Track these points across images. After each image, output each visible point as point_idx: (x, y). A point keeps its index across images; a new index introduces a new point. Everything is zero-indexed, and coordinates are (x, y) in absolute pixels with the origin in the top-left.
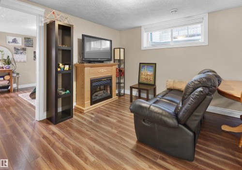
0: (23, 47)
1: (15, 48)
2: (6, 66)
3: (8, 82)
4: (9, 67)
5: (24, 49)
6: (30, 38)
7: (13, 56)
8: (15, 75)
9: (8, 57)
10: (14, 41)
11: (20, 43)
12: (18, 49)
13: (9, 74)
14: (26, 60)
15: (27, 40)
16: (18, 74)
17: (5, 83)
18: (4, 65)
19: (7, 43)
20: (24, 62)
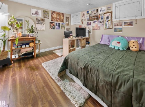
0: (43, 18)
1: (37, 19)
2: (31, 34)
3: (32, 48)
4: (33, 35)
5: (43, 20)
6: (47, 11)
7: (35, 25)
8: (37, 42)
9: (32, 26)
10: (36, 13)
11: (41, 15)
12: (39, 20)
13: (33, 42)
14: (44, 29)
15: (45, 12)
16: (39, 41)
17: (30, 49)
18: (29, 33)
19: (32, 15)
20: (43, 30)
